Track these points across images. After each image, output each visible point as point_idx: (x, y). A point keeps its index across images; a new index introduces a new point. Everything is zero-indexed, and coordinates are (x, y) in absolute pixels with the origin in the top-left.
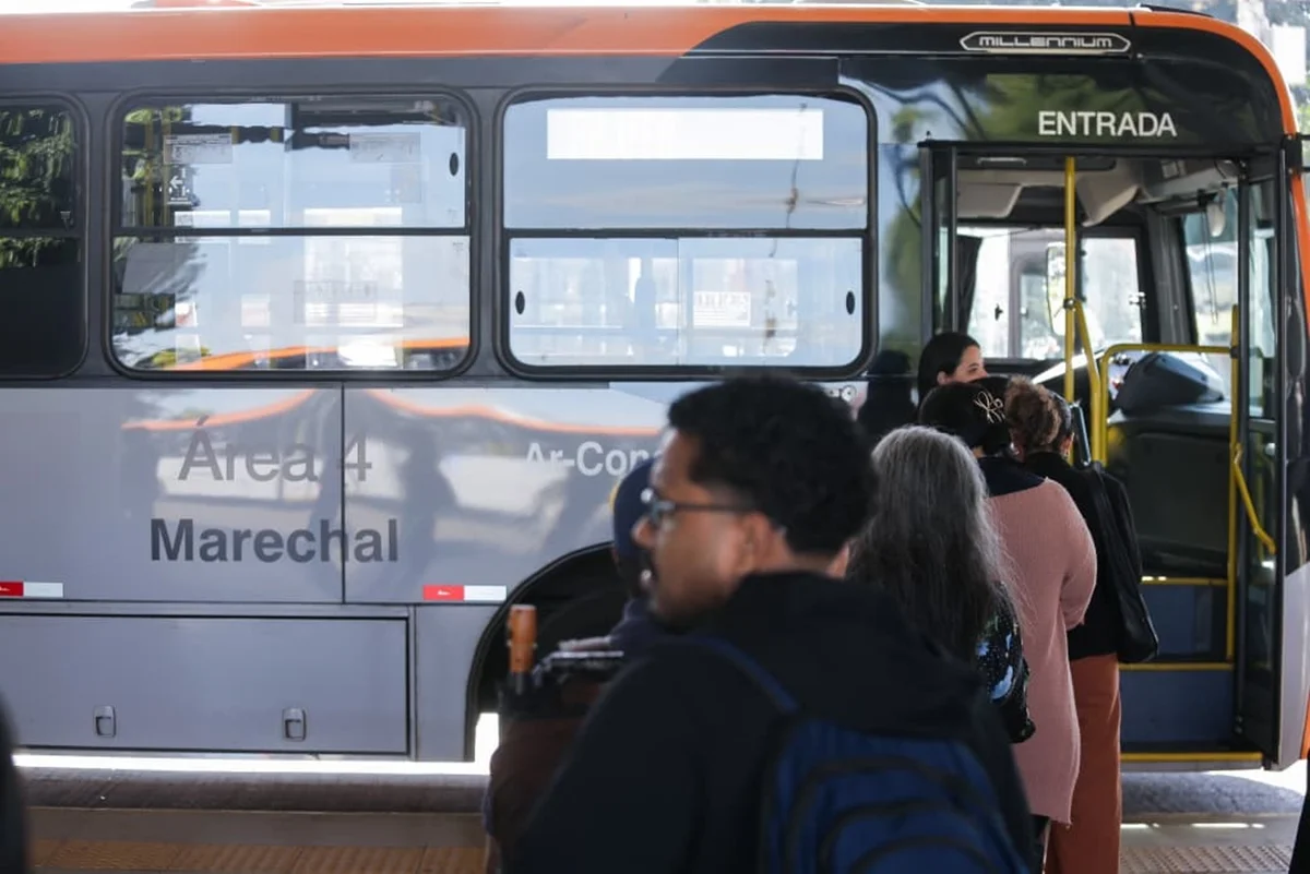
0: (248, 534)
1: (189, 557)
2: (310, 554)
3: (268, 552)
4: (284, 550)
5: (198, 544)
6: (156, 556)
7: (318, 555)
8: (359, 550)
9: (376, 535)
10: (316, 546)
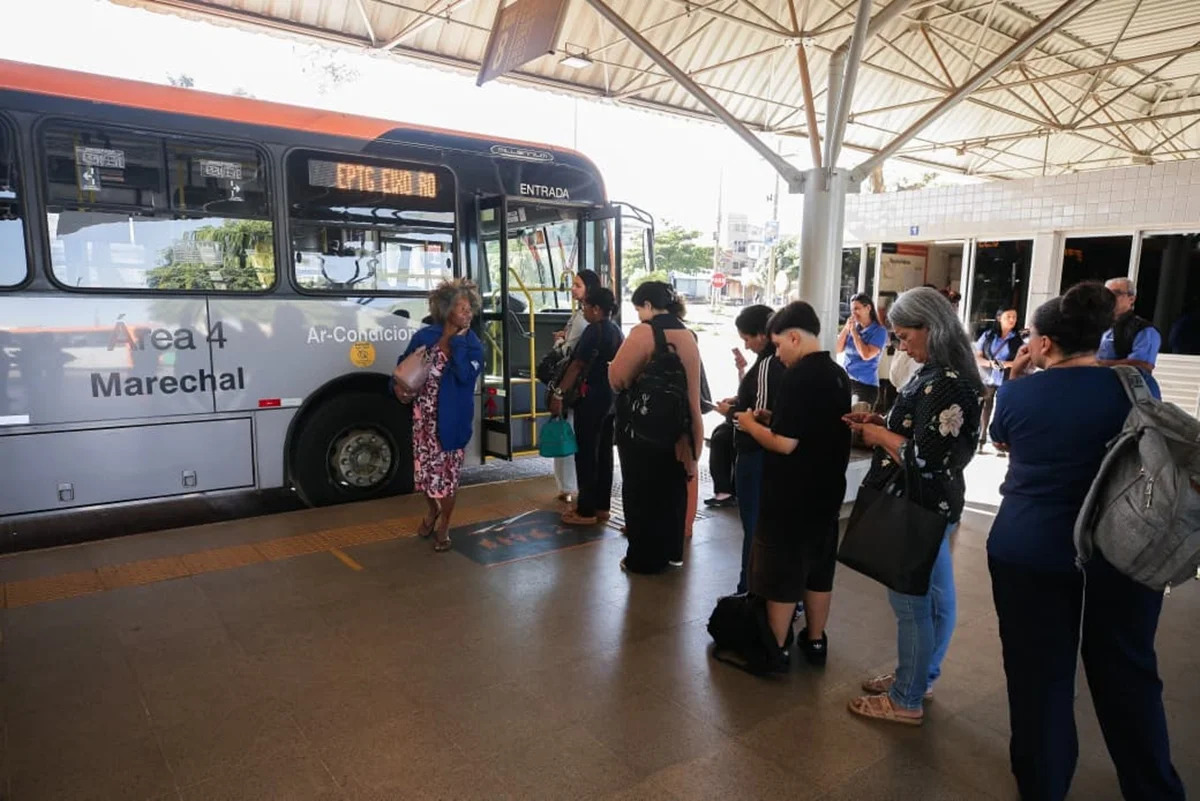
0: (155, 379)
1: (118, 393)
2: (194, 388)
3: (169, 388)
4: (179, 386)
5: (123, 386)
6: (96, 394)
7: (199, 388)
8: (222, 385)
9: (231, 376)
10: (197, 383)
